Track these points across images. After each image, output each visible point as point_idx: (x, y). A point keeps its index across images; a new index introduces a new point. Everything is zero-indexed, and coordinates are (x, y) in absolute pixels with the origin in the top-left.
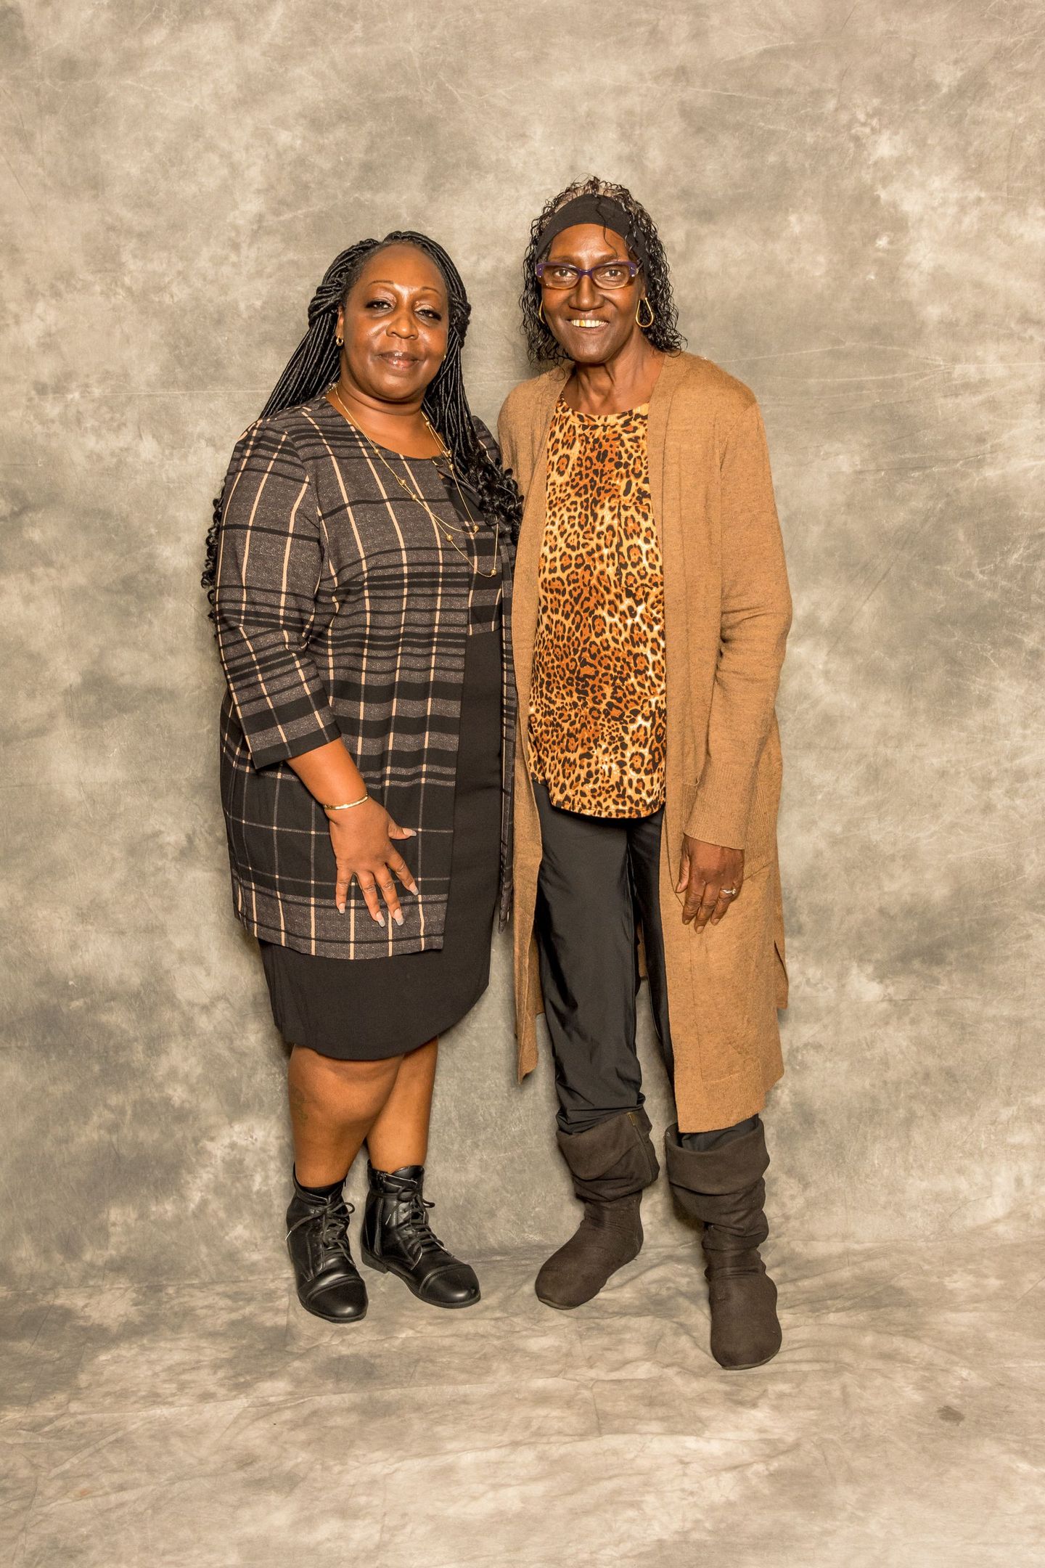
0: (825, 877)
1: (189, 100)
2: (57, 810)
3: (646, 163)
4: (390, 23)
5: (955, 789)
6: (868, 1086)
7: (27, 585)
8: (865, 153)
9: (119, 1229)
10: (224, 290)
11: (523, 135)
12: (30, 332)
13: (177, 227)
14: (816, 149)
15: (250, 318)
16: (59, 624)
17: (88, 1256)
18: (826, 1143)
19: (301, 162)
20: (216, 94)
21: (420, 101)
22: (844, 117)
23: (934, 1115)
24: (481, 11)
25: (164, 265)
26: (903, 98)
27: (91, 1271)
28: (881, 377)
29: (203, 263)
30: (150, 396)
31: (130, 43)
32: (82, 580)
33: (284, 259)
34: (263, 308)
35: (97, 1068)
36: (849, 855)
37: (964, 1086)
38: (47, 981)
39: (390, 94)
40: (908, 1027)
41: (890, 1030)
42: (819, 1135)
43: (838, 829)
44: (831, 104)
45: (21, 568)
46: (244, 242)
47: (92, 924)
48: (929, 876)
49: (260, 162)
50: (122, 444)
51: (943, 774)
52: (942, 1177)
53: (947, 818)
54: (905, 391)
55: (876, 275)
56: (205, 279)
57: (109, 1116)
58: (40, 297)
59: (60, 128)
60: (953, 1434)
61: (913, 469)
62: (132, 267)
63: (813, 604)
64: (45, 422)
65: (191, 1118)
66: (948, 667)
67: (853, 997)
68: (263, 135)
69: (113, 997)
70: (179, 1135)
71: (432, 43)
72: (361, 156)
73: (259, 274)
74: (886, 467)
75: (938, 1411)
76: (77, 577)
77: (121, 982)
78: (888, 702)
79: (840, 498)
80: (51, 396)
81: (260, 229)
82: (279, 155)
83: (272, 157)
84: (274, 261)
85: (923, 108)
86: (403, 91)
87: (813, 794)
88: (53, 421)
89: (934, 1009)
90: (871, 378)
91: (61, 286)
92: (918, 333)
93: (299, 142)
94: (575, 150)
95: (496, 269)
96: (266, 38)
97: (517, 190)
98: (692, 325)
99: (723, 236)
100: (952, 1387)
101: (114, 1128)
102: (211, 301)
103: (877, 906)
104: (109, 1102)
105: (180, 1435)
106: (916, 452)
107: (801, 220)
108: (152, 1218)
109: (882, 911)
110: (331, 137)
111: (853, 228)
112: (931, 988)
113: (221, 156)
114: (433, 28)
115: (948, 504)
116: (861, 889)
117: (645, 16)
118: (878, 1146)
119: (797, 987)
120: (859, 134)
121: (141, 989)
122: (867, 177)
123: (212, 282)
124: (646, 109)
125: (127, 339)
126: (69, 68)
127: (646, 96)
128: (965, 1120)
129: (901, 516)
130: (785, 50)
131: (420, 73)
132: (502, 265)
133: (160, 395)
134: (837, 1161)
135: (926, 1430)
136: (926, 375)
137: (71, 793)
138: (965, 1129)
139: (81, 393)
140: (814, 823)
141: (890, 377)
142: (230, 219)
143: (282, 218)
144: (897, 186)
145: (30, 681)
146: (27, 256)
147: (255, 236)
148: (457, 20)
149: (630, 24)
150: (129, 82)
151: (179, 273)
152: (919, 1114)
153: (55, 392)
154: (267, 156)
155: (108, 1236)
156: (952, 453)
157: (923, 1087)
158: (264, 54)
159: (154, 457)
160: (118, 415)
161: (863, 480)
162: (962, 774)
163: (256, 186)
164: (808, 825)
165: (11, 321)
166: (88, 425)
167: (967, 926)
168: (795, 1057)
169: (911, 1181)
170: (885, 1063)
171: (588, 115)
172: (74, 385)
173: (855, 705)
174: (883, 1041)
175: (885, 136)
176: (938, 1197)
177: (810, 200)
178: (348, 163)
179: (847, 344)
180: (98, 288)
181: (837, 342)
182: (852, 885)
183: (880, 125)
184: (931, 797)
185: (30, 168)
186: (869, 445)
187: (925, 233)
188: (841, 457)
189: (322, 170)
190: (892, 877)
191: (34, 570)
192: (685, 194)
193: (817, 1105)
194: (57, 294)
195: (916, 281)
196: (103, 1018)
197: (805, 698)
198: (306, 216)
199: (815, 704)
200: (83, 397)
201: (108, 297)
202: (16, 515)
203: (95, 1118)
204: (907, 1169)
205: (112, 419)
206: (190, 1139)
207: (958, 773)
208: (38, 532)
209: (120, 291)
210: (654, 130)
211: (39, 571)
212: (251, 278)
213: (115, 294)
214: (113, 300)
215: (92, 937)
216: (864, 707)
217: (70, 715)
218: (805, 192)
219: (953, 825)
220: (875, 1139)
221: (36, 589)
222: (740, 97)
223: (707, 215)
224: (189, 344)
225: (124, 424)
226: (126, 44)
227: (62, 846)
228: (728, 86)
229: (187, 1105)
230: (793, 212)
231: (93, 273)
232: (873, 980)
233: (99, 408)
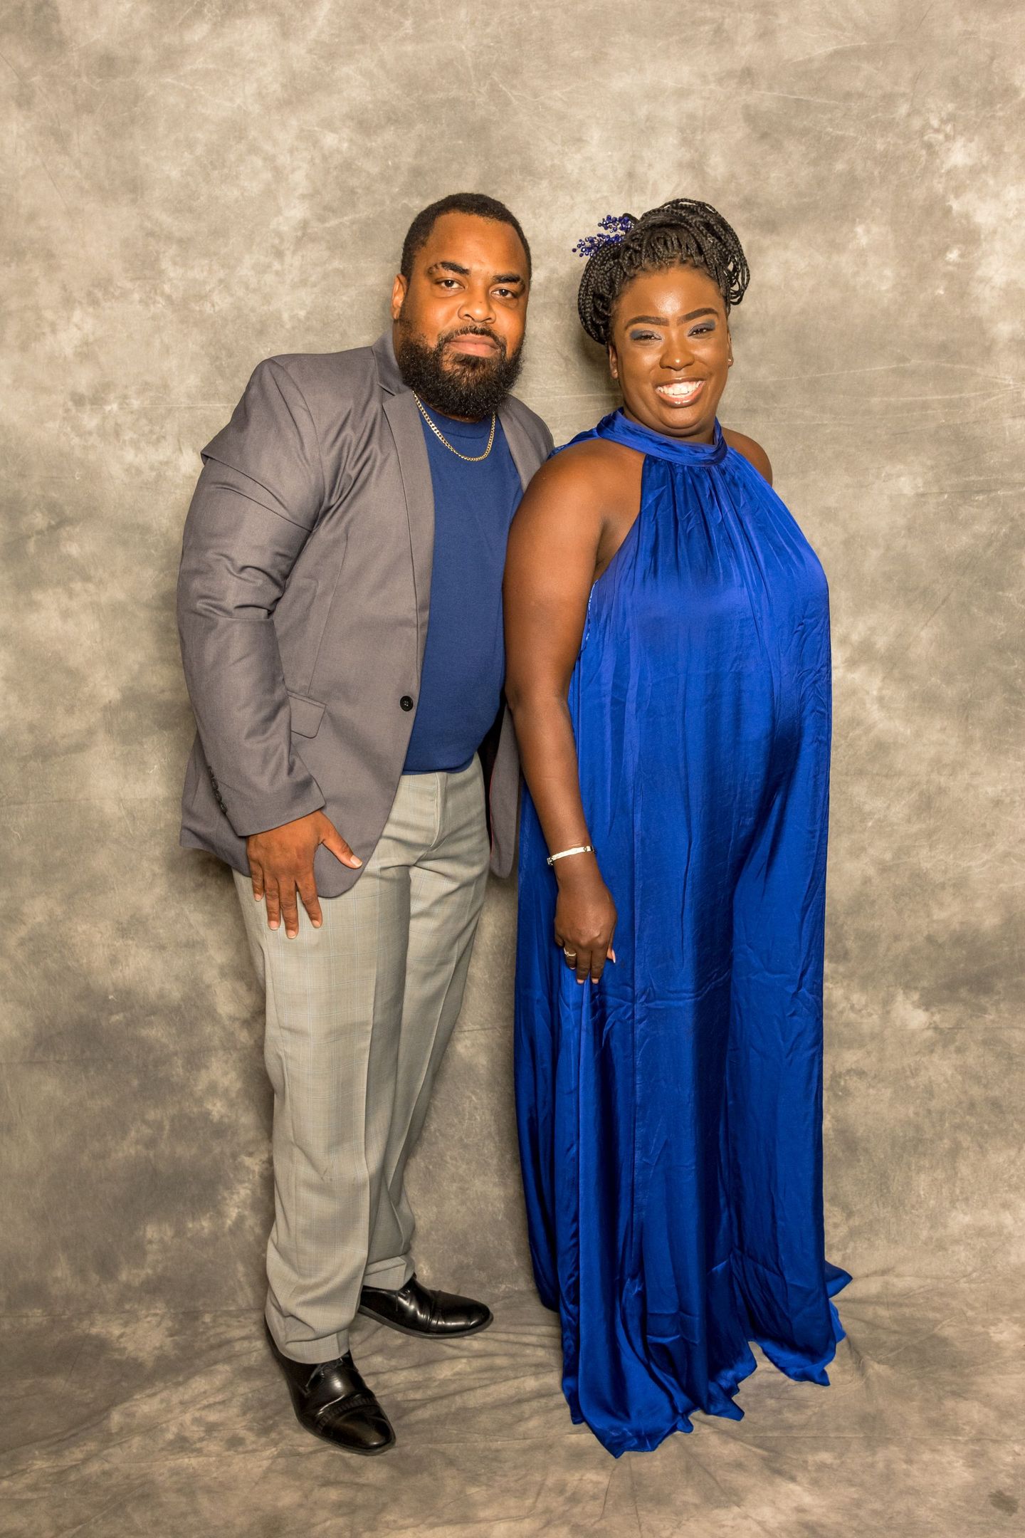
0: (873, 903)
1: (231, 100)
2: (96, 825)
3: (708, 170)
4: (441, 20)
5: (1009, 819)
6: (911, 1115)
7: (64, 599)
8: (938, 161)
9: (155, 1247)
10: (267, 299)
11: (580, 140)
12: (67, 340)
13: (218, 233)
14: (886, 157)
15: (293, 328)
16: (98, 640)
17: (123, 1277)
18: (870, 1171)
19: (348, 166)
20: (260, 93)
21: (473, 102)
22: (917, 123)
23: (981, 1147)
24: (538, 8)
25: (205, 273)
26: (980, 103)
27: (127, 1294)
28: (947, 397)
29: (245, 271)
30: (191, 408)
31: (169, 39)
32: (121, 596)
33: (329, 267)
34: (307, 318)
35: (135, 1083)
36: (897, 883)
37: (1010, 1117)
38: (87, 994)
39: (441, 95)
40: (954, 1056)
41: (935, 1058)
42: (861, 1164)
43: (888, 856)
44: (903, 109)
45: (58, 583)
46: (288, 249)
47: (133, 939)
48: (979, 904)
49: (305, 166)
50: (161, 458)
51: (997, 803)
52: (986, 1212)
53: (1000, 847)
54: (972, 410)
55: (946, 289)
56: (247, 288)
57: (147, 1131)
58: (77, 304)
59: (97, 129)
60: (1005, 1524)
61: (978, 492)
62: (172, 275)
63: (870, 629)
64: (82, 433)
65: (230, 1133)
66: (1006, 695)
67: (898, 1023)
68: (309, 138)
69: (154, 1011)
70: (217, 1150)
71: (485, 41)
72: (410, 160)
73: (303, 282)
74: (949, 490)
75: (990, 1496)
76: (116, 592)
77: (161, 996)
78: (943, 730)
79: (901, 521)
80: (88, 407)
81: (304, 236)
82: (325, 158)
83: (317, 161)
84: (319, 269)
85: (1000, 114)
86: (453, 94)
87: (863, 821)
88: (90, 433)
89: (980, 1038)
90: (936, 397)
91: (99, 294)
92: (988, 351)
93: (345, 145)
94: (633, 156)
95: (549, 280)
96: (312, 34)
97: (572, 198)
98: (751, 341)
99: (786, 247)
100: (1005, 1465)
101: (151, 1143)
102: (253, 310)
103: (926, 933)
104: (147, 1117)
105: (208, 1490)
106: (981, 476)
107: (868, 231)
108: (189, 1235)
109: (930, 939)
110: (379, 140)
111: (923, 240)
112: (978, 1017)
113: (265, 159)
114: (487, 24)
115: (1012, 528)
116: (909, 916)
117: (709, 14)
118: (923, 1176)
119: (841, 1012)
120: (933, 140)
121: (182, 1003)
122: (939, 187)
123: (255, 291)
124: (709, 113)
125: (166, 350)
126: (108, 64)
127: (709, 98)
128: (1013, 1153)
129: (964, 540)
130: (856, 51)
131: (472, 73)
132: (555, 276)
133: (201, 408)
134: (881, 1190)
135: (978, 1518)
136: (994, 396)
137: (111, 809)
138: (1013, 1162)
139: (121, 404)
140: (863, 849)
141: (957, 396)
142: (273, 225)
143: (327, 225)
144: (970, 196)
145: (68, 697)
146: (63, 262)
147: (299, 243)
148: (512, 17)
149: (693, 23)
150: (169, 80)
151: (221, 281)
152: (965, 1144)
153: (92, 404)
154: (312, 159)
155: (144, 1254)
156: (1018, 476)
157: (968, 1117)
158: (310, 51)
159: (194, 471)
160: (157, 428)
161: (925, 503)
162: (1017, 804)
163: (300, 191)
164: (857, 851)
165: (47, 330)
166: (127, 438)
167: (1017, 955)
168: (838, 1083)
169: (954, 1214)
170: (930, 1091)
171: (647, 120)
172: (112, 396)
173: (909, 731)
174: (927, 1069)
175: (960, 142)
176: (981, 1232)
177: (878, 210)
178: (397, 168)
179: (913, 361)
180: (136, 296)
181: (903, 359)
182: (900, 912)
183: (955, 131)
184: (984, 825)
185: (66, 169)
186: (932, 468)
187: (998, 246)
188: (903, 479)
189: (369, 173)
190: (941, 905)
191: (73, 585)
192: (748, 203)
193: (861, 1132)
194: (94, 302)
195: (987, 298)
196: (144, 1032)
197: (858, 724)
198: (353, 222)
199: (869, 729)
200: (121, 409)
201: (147, 305)
202: (52, 528)
203: (133, 1134)
204: (953, 1202)
205: (151, 432)
206: (228, 1154)
207: (1013, 802)
208: (75, 547)
209: (159, 299)
210: (716, 136)
211: (77, 586)
212: (294, 286)
213: (155, 302)
214: (152, 308)
215: (133, 952)
216: (918, 734)
217: (109, 731)
218: (873, 201)
219: (1007, 855)
220: (920, 1169)
221: (74, 605)
222: (808, 101)
223: (770, 226)
224: (230, 355)
225: (164, 437)
226: (166, 39)
227: (101, 861)
228: (795, 89)
229: (226, 1120)
230: (860, 223)
231: (132, 280)
232: (919, 1007)
233: (138, 420)
